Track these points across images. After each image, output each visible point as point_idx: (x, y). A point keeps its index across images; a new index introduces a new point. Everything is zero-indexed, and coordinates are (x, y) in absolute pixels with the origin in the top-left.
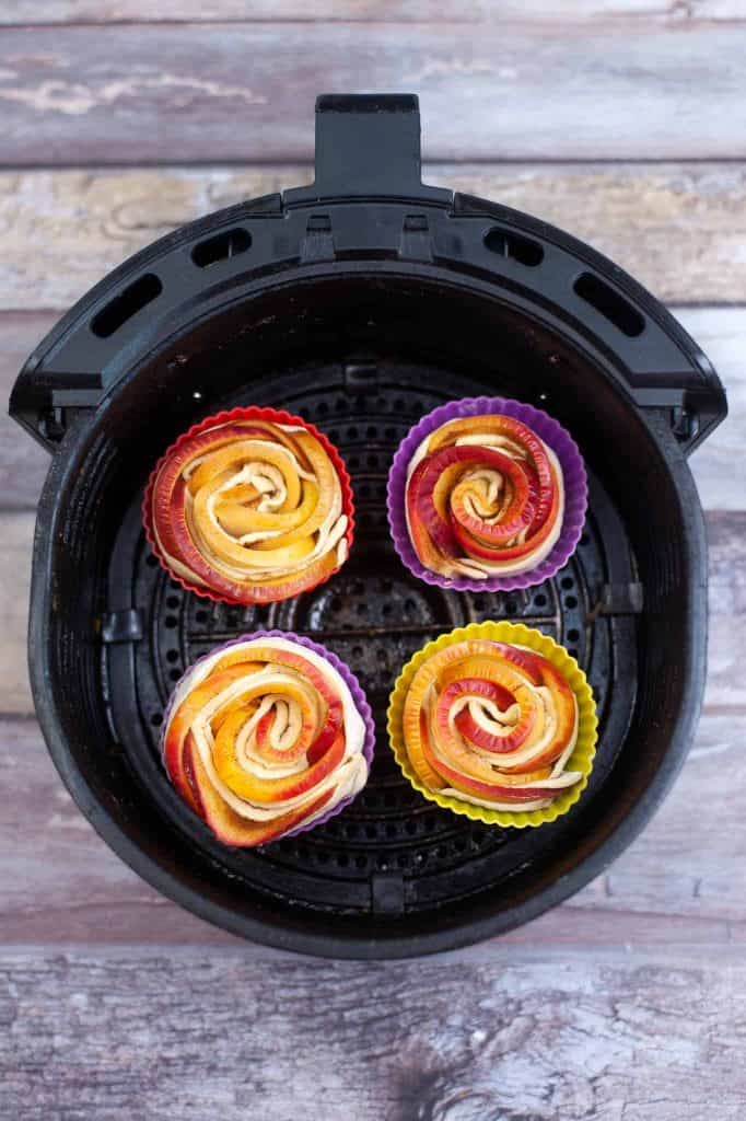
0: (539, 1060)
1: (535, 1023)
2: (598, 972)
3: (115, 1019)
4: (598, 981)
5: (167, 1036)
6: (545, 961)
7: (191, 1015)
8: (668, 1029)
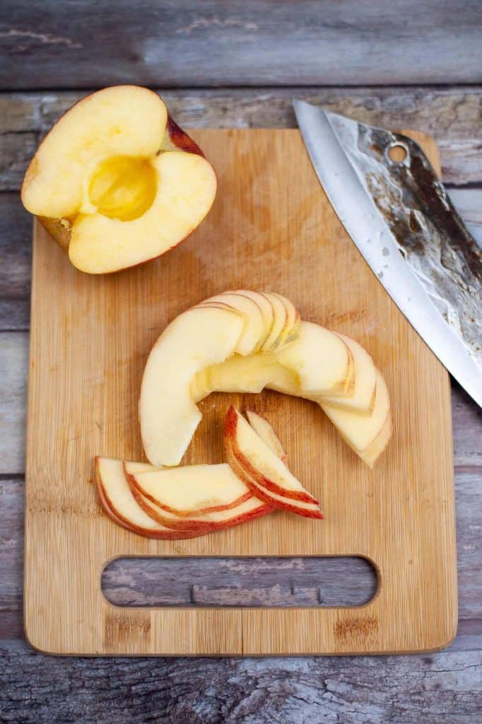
0: (270, 720)
1: (267, 693)
4: (312, 663)
7: (23, 689)
8: (362, 697)
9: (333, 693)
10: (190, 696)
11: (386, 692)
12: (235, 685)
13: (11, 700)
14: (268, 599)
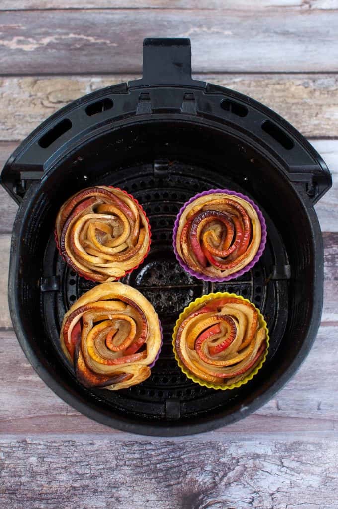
0: (247, 486)
1: (245, 468)
2: (274, 445)
3: (50, 469)
4: (274, 449)
5: (75, 477)
6: (249, 440)
7: (85, 467)
8: (306, 471)
9: (287, 468)
10: (195, 470)
11: (321, 467)
12: (224, 463)
13: (78, 474)
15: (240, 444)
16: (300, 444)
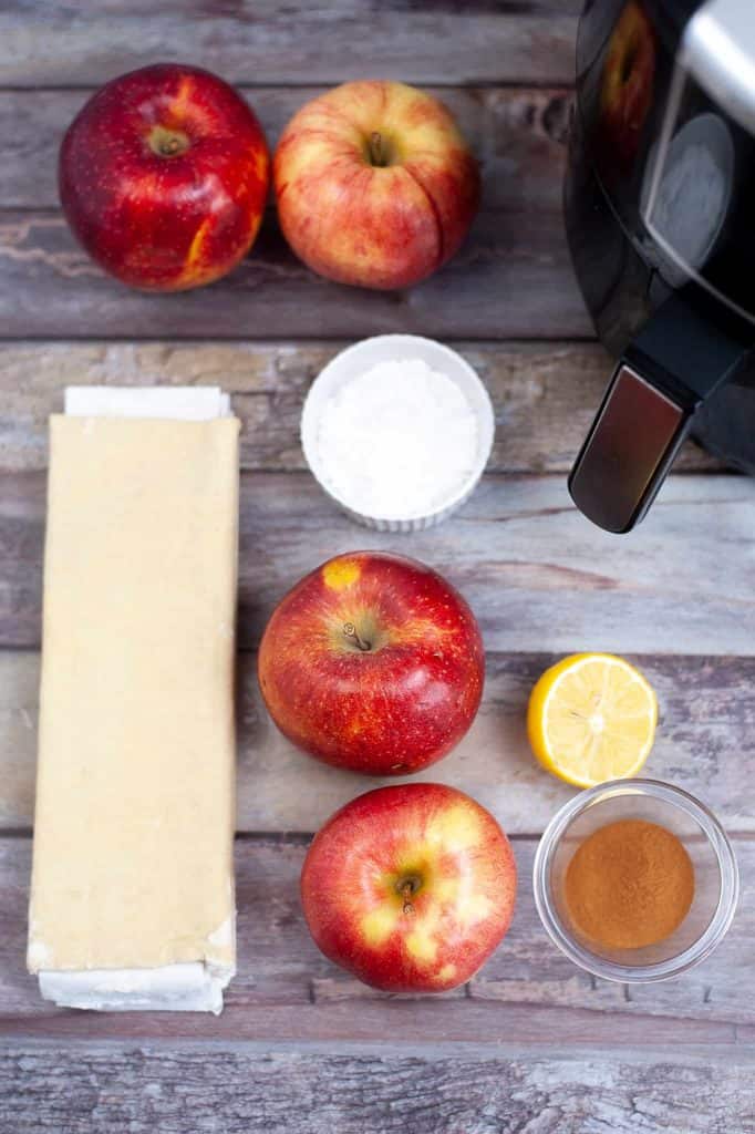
1: (561, 1114)
2: (618, 1069)
3: (186, 1107)
4: (617, 1077)
5: (232, 1123)
6: (570, 1058)
7: (254, 1104)
8: (680, 1121)
9: (643, 1114)
10: (463, 1115)
11: (709, 1114)
12: (520, 1103)
13: (238, 1117)
14: (562, 995)
15: (551, 1066)
16: (668, 1068)
